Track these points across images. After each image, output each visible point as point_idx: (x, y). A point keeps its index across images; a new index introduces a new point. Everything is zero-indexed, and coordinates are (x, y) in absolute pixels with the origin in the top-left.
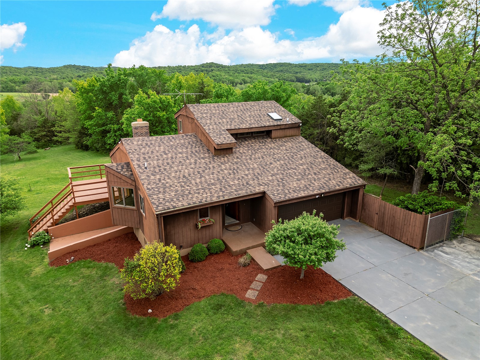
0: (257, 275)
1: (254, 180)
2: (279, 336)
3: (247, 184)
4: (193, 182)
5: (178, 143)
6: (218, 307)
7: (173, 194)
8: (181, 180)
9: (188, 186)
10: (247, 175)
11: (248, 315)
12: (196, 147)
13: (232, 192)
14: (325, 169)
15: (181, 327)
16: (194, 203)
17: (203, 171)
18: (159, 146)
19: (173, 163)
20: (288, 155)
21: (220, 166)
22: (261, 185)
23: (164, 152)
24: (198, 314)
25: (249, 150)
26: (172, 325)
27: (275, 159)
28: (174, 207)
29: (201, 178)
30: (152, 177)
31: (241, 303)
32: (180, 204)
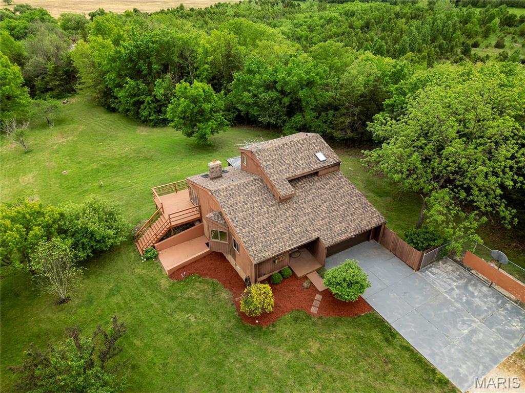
0: (315, 295)
1: (310, 226)
2: (333, 338)
3: (306, 230)
4: (271, 232)
5: (251, 190)
6: (296, 319)
7: (260, 245)
8: (263, 232)
9: (268, 237)
10: (304, 221)
11: (314, 324)
12: (264, 194)
13: (297, 240)
14: (358, 208)
15: (278, 332)
16: (276, 253)
17: (275, 220)
18: (239, 196)
19: (253, 213)
20: (331, 194)
21: (285, 214)
22: (316, 231)
23: (244, 202)
24: (286, 324)
25: (302, 192)
26: (272, 331)
27: (322, 200)
28: (264, 257)
29: (275, 227)
30: (244, 230)
31: (309, 316)
32: (267, 254)
